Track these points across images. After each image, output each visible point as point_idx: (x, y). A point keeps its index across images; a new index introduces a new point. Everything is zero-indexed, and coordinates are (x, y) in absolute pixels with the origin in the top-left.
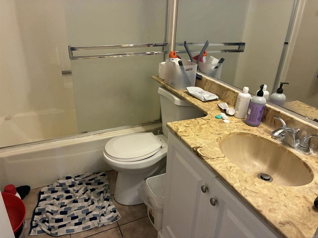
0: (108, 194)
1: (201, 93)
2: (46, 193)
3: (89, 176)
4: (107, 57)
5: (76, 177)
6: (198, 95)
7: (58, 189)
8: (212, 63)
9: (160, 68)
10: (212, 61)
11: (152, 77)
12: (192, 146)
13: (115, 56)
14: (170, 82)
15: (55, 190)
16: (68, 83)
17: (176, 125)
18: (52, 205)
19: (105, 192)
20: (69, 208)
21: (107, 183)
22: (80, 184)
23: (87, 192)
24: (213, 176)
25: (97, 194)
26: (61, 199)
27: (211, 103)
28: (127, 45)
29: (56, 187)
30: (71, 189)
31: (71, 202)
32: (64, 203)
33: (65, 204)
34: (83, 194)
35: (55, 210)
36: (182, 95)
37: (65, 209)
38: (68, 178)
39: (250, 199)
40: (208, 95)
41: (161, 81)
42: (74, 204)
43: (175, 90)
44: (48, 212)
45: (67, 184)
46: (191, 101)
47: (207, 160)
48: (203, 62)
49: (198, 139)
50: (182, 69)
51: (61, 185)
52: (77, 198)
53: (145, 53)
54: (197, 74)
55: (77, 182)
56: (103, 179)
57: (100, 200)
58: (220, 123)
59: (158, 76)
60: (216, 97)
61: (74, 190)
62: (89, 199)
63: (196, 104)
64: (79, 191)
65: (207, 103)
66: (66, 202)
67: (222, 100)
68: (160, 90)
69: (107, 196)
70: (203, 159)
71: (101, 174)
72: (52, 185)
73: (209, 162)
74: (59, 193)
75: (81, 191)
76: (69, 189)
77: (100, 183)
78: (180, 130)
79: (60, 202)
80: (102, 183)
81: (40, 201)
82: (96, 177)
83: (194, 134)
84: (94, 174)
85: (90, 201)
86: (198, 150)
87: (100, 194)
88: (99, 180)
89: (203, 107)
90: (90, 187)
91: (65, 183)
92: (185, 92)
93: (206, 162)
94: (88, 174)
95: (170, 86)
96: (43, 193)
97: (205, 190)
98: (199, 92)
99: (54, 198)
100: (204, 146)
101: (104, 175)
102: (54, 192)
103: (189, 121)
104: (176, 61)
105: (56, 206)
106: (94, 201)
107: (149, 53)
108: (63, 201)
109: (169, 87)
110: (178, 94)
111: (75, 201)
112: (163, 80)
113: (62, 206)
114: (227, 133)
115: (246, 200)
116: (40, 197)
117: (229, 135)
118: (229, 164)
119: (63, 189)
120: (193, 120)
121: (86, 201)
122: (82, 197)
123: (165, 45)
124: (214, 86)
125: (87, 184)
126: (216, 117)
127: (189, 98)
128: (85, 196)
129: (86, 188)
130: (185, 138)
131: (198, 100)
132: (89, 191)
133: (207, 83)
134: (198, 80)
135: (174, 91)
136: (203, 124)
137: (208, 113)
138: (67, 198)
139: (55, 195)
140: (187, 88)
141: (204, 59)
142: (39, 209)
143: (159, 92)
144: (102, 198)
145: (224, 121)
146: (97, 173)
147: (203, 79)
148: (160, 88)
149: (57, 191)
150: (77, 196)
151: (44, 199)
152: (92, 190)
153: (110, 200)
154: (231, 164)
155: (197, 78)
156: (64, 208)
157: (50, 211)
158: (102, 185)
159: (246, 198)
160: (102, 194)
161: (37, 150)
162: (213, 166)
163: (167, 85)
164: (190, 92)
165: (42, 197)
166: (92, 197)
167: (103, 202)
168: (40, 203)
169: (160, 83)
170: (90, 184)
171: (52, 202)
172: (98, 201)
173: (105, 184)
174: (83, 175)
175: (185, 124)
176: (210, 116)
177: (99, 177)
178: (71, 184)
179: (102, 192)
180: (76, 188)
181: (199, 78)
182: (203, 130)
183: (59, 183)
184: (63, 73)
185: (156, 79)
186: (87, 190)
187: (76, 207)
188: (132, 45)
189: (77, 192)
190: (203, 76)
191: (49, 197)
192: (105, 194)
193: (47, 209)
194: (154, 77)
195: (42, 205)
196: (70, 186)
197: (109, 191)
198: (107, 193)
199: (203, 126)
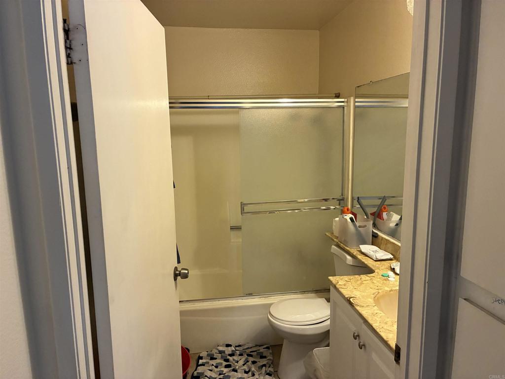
0: (271, 369)
1: (376, 251)
2: (205, 359)
3: (251, 348)
4: (278, 212)
5: (236, 346)
6: (371, 253)
7: (217, 356)
8: (392, 220)
9: (334, 224)
10: (392, 217)
11: (326, 234)
12: (346, 296)
13: (289, 211)
14: (343, 240)
15: (215, 357)
16: (236, 239)
17: (337, 279)
18: (211, 370)
19: (268, 366)
20: (228, 375)
21: (271, 358)
22: (241, 355)
23: (247, 363)
24: (362, 321)
25: (259, 367)
26: (219, 367)
27: (383, 262)
28: (302, 200)
29: (215, 354)
30: (231, 358)
31: (230, 371)
32: (223, 371)
33: (224, 373)
34: (244, 365)
35: (213, 377)
36: (354, 254)
37: (223, 377)
38: (228, 346)
39: (383, 334)
40: (382, 254)
41: (335, 238)
42: (233, 372)
43: (348, 248)
44: (206, 376)
45: (227, 353)
46: (362, 259)
47: (356, 307)
48: (383, 220)
49: (355, 292)
50: (355, 226)
51: (221, 352)
52: (237, 367)
53: (320, 208)
54: (373, 231)
55: (238, 352)
56: (266, 353)
57: (261, 373)
58: (384, 281)
59: (333, 233)
60: (390, 256)
61: (234, 360)
62: (249, 371)
63: (366, 263)
64: (239, 362)
65: (379, 263)
66: (225, 370)
67: (397, 260)
68: (334, 248)
69: (270, 371)
70: (353, 306)
71: (265, 346)
72: (211, 351)
73: (358, 308)
74: (218, 361)
75: (241, 362)
76: (229, 357)
77: (262, 357)
78: (340, 283)
79: (218, 369)
80: (265, 357)
81: (198, 365)
82: (259, 350)
83: (352, 287)
84: (256, 346)
85: (250, 373)
86: (351, 300)
87: (262, 367)
88: (262, 353)
89: (373, 265)
90: (251, 359)
91: (225, 351)
92: (358, 251)
93: (355, 308)
94: (250, 345)
95: (344, 244)
96: (201, 358)
97: (356, 337)
98: (373, 251)
99: (213, 365)
100: (359, 297)
101: (268, 348)
102: (212, 358)
103: (352, 277)
104: (348, 217)
105: (215, 372)
106: (255, 373)
107: (324, 208)
108: (222, 369)
109: (342, 245)
110: (350, 252)
111: (235, 370)
112: (337, 238)
113: (220, 374)
114: (387, 289)
115: (379, 335)
116: (198, 362)
117: (390, 291)
118: (376, 312)
119: (222, 357)
120: (356, 276)
121: (246, 372)
122: (242, 368)
123: (342, 200)
124: (389, 245)
125: (249, 355)
126: (382, 276)
127: (360, 257)
128: (245, 367)
129: (247, 359)
130: (342, 291)
131: (369, 259)
132: (250, 362)
133: (382, 241)
134: (374, 238)
135: (346, 249)
136: (365, 281)
137: (376, 271)
138: (226, 366)
139: (214, 362)
140: (361, 246)
141: (385, 215)
142: (197, 373)
143: (332, 251)
144: (264, 372)
145: (389, 279)
146: (260, 346)
147: (379, 237)
148: (333, 246)
149: (216, 359)
150: (237, 366)
151: (203, 365)
152: (254, 362)
153: (273, 375)
154: (378, 311)
155: (373, 236)
156: (222, 375)
157: (209, 376)
158: (264, 359)
159: (380, 333)
160: (264, 368)
161: (201, 308)
162: (360, 311)
163: (340, 242)
164: (363, 251)
165: (201, 362)
166: (253, 369)
167: (264, 376)
168: (199, 368)
169: (334, 241)
170: (251, 356)
171: (210, 368)
172: (259, 374)
173: (268, 358)
174: (245, 345)
175: (347, 279)
176: (377, 274)
177: (262, 350)
178: (231, 353)
179: (264, 365)
180: (236, 358)
181: (375, 236)
182: (363, 285)
183: (218, 350)
184: (231, 229)
185: (330, 236)
186: (248, 362)
187: (235, 377)
188: (306, 200)
189: (237, 362)
190: (379, 233)
191: (208, 363)
192: (267, 368)
193: (206, 374)
194: (327, 234)
195: (200, 369)
196: (230, 355)
197: (272, 366)
198: (269, 367)
199: (364, 282)
